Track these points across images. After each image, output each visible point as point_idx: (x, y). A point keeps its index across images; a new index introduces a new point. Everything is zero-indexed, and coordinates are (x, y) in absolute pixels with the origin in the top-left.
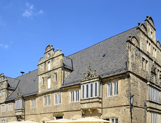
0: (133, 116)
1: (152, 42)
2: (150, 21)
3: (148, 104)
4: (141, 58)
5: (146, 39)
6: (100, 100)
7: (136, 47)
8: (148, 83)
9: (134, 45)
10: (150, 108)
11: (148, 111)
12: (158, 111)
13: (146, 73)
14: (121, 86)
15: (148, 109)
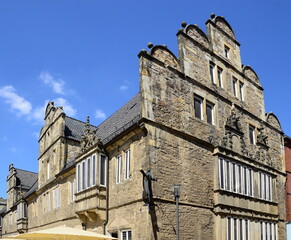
0: (159, 224)
1: (228, 65)
2: (220, 24)
3: (217, 199)
4: (191, 95)
5: (208, 58)
6: (104, 193)
7: (169, 68)
8: (216, 151)
9: (162, 64)
10: (222, 206)
11: (216, 214)
12: (249, 214)
13: (207, 129)
14: (135, 156)
15: (217, 210)
